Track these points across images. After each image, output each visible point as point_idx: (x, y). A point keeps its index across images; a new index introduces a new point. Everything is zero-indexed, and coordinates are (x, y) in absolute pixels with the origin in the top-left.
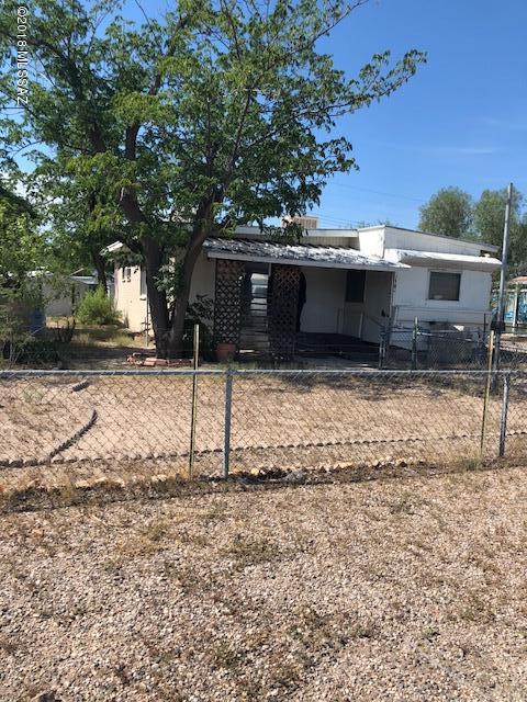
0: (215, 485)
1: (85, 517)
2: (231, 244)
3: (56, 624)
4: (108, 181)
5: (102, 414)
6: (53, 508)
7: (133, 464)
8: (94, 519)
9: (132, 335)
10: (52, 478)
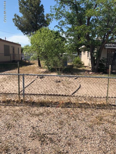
0: (113, 107)
1: (82, 111)
2: (111, 45)
3: (79, 140)
4: (84, 31)
5: (82, 85)
6: (74, 108)
7: (91, 99)
8: (84, 112)
9: (85, 67)
10: (73, 100)
